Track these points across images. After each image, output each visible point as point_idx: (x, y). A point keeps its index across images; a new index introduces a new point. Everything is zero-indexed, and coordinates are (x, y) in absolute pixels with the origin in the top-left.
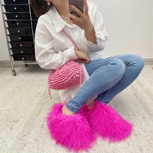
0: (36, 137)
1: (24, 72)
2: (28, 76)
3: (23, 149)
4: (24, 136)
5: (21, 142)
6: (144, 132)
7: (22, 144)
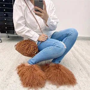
0: (15, 80)
3: (6, 87)
4: (7, 79)
6: (81, 78)
7: (5, 84)
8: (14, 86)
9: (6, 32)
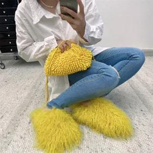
0: (22, 134)
1: (14, 65)
2: (18, 69)
3: (6, 148)
4: (9, 133)
5: (5, 140)
6: (142, 126)
7: (5, 142)
8: (19, 145)
9: (11, 50)
